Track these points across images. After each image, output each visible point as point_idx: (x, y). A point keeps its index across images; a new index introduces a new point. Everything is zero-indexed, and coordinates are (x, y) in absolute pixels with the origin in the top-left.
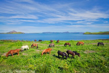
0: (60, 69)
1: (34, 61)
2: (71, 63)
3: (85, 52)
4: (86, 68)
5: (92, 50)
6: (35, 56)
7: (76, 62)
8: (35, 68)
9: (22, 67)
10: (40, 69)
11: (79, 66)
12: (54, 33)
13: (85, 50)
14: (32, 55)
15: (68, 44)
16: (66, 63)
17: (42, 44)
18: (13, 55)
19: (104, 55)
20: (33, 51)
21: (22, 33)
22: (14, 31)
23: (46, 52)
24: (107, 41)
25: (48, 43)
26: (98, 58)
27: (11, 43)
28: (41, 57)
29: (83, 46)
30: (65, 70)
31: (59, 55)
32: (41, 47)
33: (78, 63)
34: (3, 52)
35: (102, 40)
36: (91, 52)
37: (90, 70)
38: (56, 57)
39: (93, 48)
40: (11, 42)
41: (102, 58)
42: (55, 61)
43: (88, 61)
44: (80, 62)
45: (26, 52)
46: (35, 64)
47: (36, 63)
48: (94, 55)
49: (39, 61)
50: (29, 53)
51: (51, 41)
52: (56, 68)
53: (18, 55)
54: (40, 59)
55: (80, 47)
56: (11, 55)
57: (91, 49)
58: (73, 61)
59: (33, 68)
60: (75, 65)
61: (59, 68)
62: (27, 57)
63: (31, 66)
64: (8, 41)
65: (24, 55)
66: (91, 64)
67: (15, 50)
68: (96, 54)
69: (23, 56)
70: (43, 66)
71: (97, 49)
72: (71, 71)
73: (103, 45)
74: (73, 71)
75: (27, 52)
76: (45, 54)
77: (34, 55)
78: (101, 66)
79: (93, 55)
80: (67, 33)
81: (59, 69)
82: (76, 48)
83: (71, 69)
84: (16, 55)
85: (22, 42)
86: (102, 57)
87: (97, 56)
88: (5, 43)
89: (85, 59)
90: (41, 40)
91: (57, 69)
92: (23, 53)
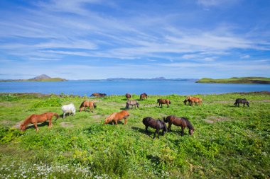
0: (152, 161)
1: (89, 140)
2: (177, 145)
3: (207, 120)
4: (216, 157)
5: (221, 115)
6: (89, 129)
7: (190, 144)
8: (90, 158)
9: (58, 154)
10: (103, 162)
11: (198, 154)
12: (131, 80)
13: (206, 116)
14: (82, 128)
15: (166, 102)
16: (164, 145)
17: (106, 102)
18: (39, 126)
19: (253, 127)
20: (86, 117)
21: (62, 80)
22: (45, 76)
23: (117, 119)
24: (251, 97)
25: (119, 100)
26: (240, 134)
27: (36, 100)
28: (104, 132)
29: (200, 107)
30: (165, 162)
31: (147, 128)
32: (105, 108)
33: (194, 146)
34: (16, 120)
35: (239, 95)
36: (222, 120)
37: (227, 162)
38: (141, 131)
39: (224, 111)
40: (36, 98)
41: (249, 134)
42: (139, 141)
43: (217, 141)
44: (200, 143)
45: (68, 120)
46: (91, 149)
47: (93, 146)
48: (230, 127)
49: (99, 141)
50: (77, 121)
51: (128, 96)
52: (141, 159)
53: (50, 127)
54: (103, 136)
55: (193, 109)
56: (34, 127)
57: (219, 113)
58: (181, 141)
59: (85, 159)
60: (189, 152)
61: (149, 157)
62: (70, 130)
63: (79, 153)
64: (29, 96)
65: (64, 126)
66: (227, 147)
67: (42, 115)
68: (234, 123)
69: (60, 130)
70: (110, 154)
71: (234, 113)
72: (181, 167)
73: (248, 104)
74: (185, 166)
75: (71, 120)
76: (115, 123)
77: (88, 127)
78: (253, 152)
79: (227, 126)
80: (161, 80)
81: (149, 162)
82: (184, 111)
83: (181, 161)
84: (46, 127)
85: (61, 99)
86: (249, 131)
87: (237, 129)
88: (21, 101)
89: (210, 135)
90: (105, 95)
91: (145, 159)
92: (63, 123)
